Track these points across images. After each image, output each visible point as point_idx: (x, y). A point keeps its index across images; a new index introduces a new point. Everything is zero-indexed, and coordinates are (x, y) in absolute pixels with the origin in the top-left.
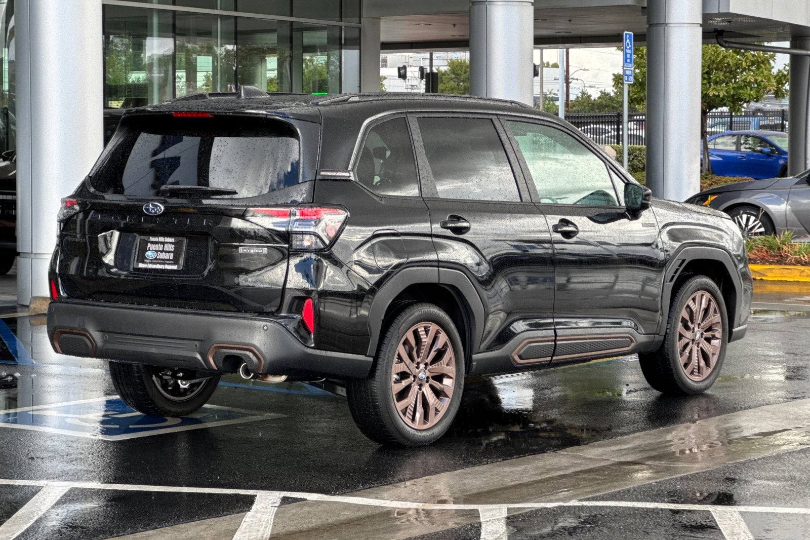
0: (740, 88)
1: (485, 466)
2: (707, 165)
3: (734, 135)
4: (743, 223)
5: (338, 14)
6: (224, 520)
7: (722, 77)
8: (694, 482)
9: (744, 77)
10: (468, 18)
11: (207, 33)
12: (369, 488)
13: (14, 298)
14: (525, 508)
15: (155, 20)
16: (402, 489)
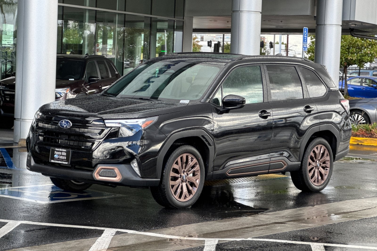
0: (363, 56)
1: (213, 222)
2: (346, 92)
3: (360, 78)
4: (356, 118)
5: (173, 14)
6: (88, 240)
7: (355, 51)
8: (306, 232)
9: (365, 51)
10: (231, 19)
11: (112, 21)
12: (157, 229)
13: (12, 139)
14: (226, 240)
15: (87, 14)
16: (171, 230)
